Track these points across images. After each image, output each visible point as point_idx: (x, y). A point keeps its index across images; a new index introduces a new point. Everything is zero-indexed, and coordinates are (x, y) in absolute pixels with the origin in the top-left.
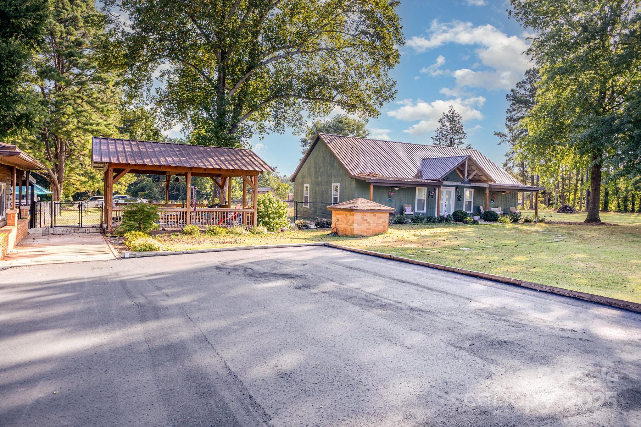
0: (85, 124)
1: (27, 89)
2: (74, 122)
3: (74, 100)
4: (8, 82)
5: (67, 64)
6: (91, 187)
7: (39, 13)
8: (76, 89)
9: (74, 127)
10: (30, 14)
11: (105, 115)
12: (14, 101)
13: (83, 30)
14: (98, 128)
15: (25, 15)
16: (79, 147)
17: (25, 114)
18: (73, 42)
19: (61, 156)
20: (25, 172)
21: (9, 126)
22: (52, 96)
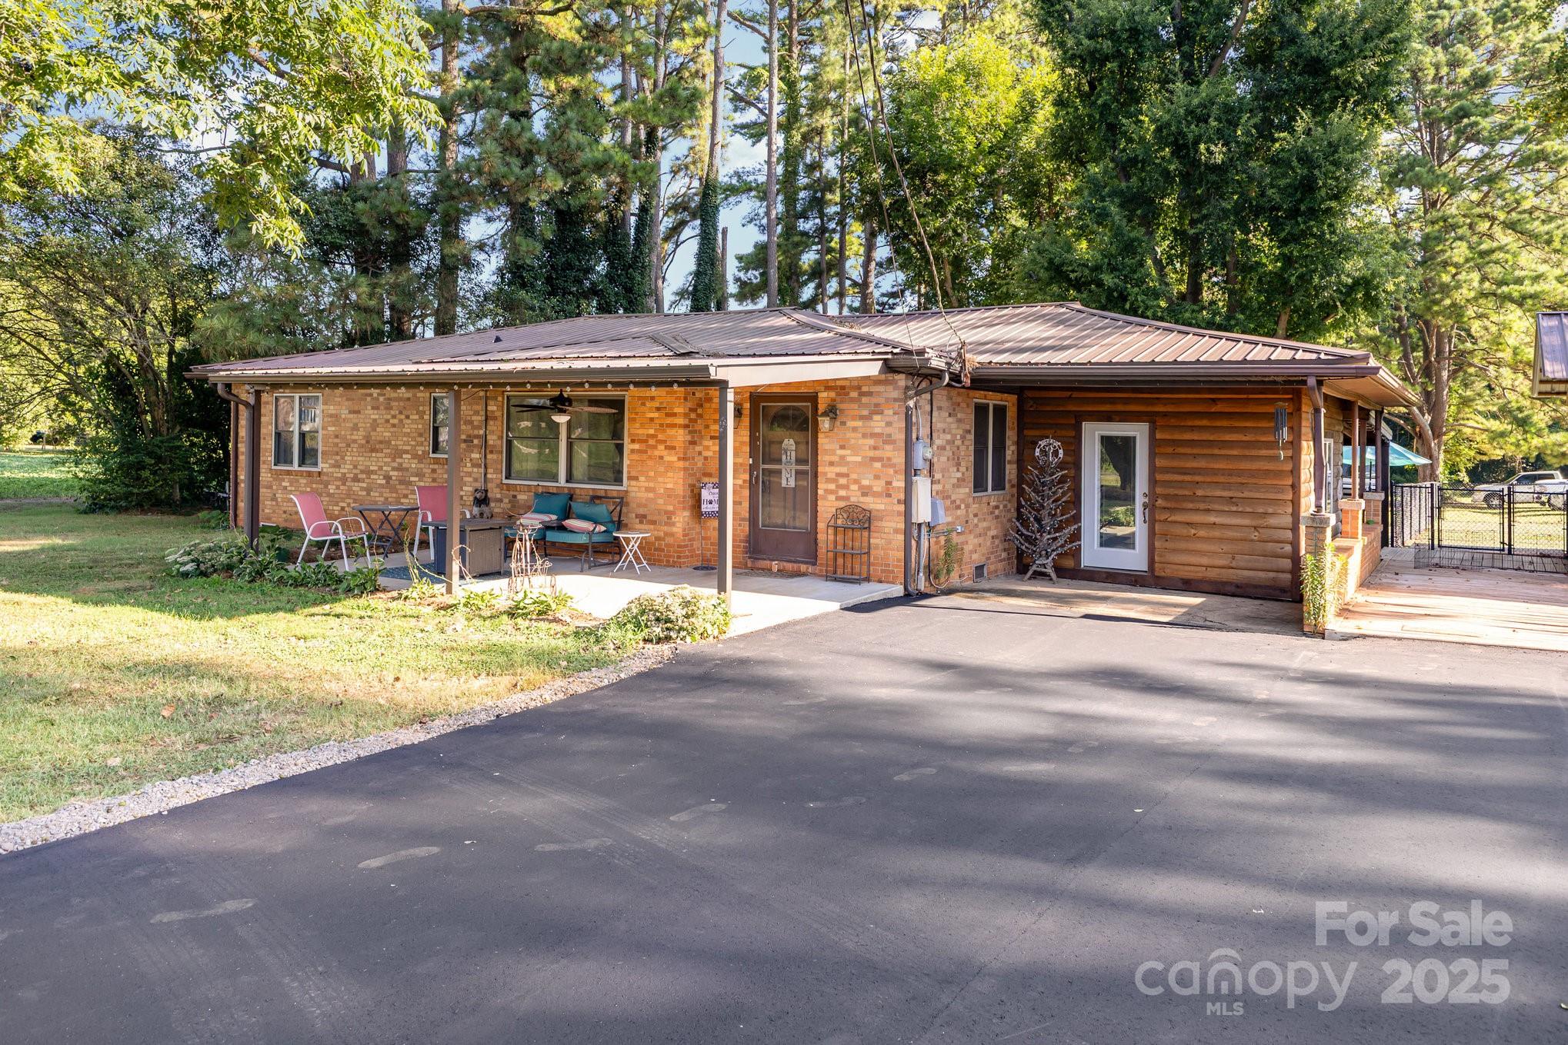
0: (1501, 283)
1: (1366, 220)
2: (1471, 280)
3: (1471, 226)
4: (1329, 210)
5: (1452, 138)
6: (1518, 445)
7: (1392, 35)
8: (1475, 196)
9: (1472, 294)
10: (1372, 45)
11: (1557, 251)
12: (1341, 252)
13: (1490, 44)
14: (1537, 288)
15: (1361, 51)
16: (1485, 345)
17: (1363, 278)
18: (1466, 82)
19: (1439, 370)
20: (1373, 414)
21: (1328, 309)
22: (1416, 225)
